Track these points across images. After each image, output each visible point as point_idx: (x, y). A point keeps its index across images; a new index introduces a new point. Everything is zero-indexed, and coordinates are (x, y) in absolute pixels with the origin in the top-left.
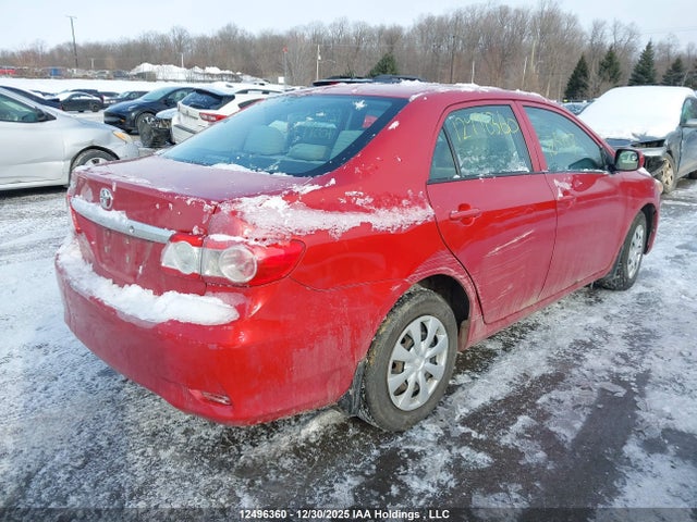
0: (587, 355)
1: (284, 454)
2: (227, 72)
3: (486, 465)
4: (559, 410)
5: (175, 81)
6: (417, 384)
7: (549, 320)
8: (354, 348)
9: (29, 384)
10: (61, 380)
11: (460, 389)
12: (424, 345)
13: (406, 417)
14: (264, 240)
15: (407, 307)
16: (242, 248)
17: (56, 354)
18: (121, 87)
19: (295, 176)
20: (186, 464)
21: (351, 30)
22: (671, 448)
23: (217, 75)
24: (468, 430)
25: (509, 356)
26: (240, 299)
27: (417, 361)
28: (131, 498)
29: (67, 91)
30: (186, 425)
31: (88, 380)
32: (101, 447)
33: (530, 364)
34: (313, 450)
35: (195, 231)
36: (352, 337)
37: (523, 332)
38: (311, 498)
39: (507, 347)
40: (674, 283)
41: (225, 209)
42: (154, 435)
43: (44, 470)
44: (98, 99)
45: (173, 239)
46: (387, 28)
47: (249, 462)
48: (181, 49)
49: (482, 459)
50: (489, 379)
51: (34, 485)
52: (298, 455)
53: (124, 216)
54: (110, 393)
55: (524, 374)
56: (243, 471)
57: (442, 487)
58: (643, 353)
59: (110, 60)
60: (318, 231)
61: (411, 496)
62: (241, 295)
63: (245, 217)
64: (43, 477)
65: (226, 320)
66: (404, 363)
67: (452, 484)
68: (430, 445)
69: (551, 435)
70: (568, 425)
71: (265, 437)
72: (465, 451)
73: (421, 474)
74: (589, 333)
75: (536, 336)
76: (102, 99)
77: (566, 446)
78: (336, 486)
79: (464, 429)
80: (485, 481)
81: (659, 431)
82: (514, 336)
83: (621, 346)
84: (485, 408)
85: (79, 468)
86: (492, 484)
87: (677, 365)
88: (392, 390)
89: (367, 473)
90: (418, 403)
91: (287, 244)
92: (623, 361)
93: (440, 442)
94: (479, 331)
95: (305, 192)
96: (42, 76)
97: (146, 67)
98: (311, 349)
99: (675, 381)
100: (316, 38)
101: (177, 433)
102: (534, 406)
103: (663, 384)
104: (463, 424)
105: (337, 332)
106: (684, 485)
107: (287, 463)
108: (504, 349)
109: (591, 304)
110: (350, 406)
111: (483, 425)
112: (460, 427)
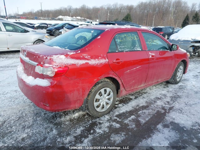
0: (158, 101)
1: (67, 121)
2: (83, 18)
3: (118, 127)
4: (144, 115)
5: (68, 21)
6: (103, 105)
7: (151, 91)
8: (83, 94)
9: (10, 100)
10: (18, 99)
11: (118, 108)
12: (105, 95)
13: (100, 114)
14: (57, 66)
15: (100, 85)
16: (52, 68)
17: (19, 93)
18: (53, 22)
19: (71, 50)
20: (42, 121)
21: (118, 6)
22: (171, 127)
23: (80, 19)
24: (117, 118)
25: (136, 100)
26: (51, 80)
27: (103, 99)
28: (27, 128)
29: (38, 23)
30: (45, 112)
31: (25, 100)
32: (23, 116)
33: (140, 102)
34: (75, 120)
35: (42, 63)
36: (83, 92)
37: (142, 94)
38: (70, 132)
39: (136, 98)
40: (192, 83)
41: (49, 58)
42: (37, 114)
43: (9, 120)
44: (46, 26)
45: (37, 65)
46: (129, 6)
47: (58, 122)
48: (70, 12)
49: (118, 126)
50: (127, 106)
51: (5, 123)
52: (71, 121)
53: (28, 59)
54: (29, 103)
55: (138, 105)
56: (56, 124)
57: (104, 131)
58: (174, 101)
59: (51, 15)
60: (73, 64)
61: (96, 133)
62: (52, 79)
63: (53, 60)
64: (8, 122)
65: (48, 86)
66: (99, 100)
67: (107, 131)
68: (105, 121)
69: (139, 121)
70: (144, 119)
71: (64, 116)
72: (114, 124)
73: (100, 128)
74: (161, 96)
75: (145, 95)
76: (48, 26)
77: (142, 124)
78: (78, 129)
79: (116, 118)
80: (116, 131)
81: (169, 122)
82: (139, 95)
83: (168, 99)
84: (123, 113)
85: (17, 120)
86: (118, 132)
87: (182, 106)
88: (95, 106)
89: (87, 127)
90: (104, 110)
91: (64, 67)
92: (167, 103)
93: (108, 121)
94: (123, 93)
95: (71, 54)
96: (33, 19)
97: (60, 17)
98: (70, 94)
99: (180, 110)
100: (108, 9)
101: (43, 114)
102: (137, 113)
103: (176, 110)
104: (116, 117)
105: (78, 90)
106: (170, 136)
107: (67, 123)
108: (135, 98)
109: (165, 88)
110: (83, 110)
111: (121, 117)
112: (115, 117)
